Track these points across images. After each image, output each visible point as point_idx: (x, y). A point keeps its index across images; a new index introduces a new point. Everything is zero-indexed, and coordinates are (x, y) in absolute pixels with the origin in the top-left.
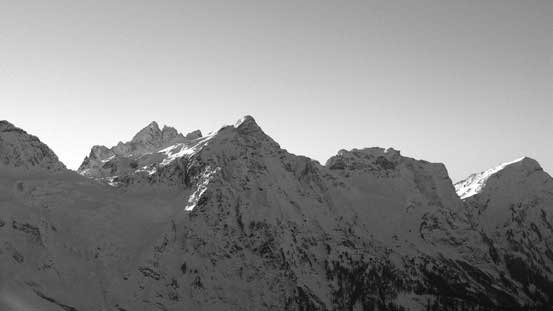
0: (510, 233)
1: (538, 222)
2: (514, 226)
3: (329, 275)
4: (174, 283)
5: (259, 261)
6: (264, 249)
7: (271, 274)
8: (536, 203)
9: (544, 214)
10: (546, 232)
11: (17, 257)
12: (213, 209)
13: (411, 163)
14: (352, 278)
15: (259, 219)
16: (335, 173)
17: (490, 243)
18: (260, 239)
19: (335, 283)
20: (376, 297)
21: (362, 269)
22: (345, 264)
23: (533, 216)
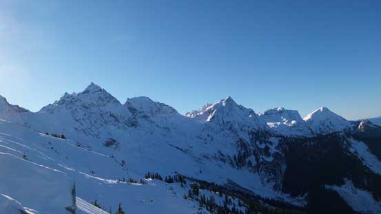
0: (320, 129)
1: (329, 124)
2: (321, 126)
3: (249, 134)
4: (206, 140)
5: (228, 132)
6: (230, 129)
7: (232, 135)
8: (327, 119)
9: (331, 123)
10: (331, 127)
11: (164, 136)
12: (216, 120)
13: (287, 111)
14: (256, 134)
15: (228, 120)
16: (266, 116)
17: (311, 129)
18: (229, 125)
19: (251, 136)
20: (263, 139)
21: (259, 132)
22: (254, 131)
23: (327, 123)
